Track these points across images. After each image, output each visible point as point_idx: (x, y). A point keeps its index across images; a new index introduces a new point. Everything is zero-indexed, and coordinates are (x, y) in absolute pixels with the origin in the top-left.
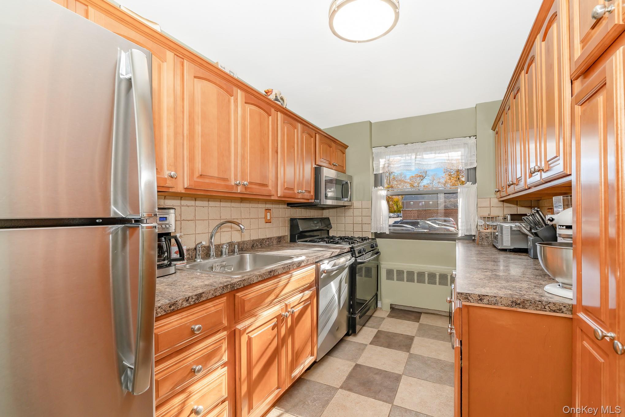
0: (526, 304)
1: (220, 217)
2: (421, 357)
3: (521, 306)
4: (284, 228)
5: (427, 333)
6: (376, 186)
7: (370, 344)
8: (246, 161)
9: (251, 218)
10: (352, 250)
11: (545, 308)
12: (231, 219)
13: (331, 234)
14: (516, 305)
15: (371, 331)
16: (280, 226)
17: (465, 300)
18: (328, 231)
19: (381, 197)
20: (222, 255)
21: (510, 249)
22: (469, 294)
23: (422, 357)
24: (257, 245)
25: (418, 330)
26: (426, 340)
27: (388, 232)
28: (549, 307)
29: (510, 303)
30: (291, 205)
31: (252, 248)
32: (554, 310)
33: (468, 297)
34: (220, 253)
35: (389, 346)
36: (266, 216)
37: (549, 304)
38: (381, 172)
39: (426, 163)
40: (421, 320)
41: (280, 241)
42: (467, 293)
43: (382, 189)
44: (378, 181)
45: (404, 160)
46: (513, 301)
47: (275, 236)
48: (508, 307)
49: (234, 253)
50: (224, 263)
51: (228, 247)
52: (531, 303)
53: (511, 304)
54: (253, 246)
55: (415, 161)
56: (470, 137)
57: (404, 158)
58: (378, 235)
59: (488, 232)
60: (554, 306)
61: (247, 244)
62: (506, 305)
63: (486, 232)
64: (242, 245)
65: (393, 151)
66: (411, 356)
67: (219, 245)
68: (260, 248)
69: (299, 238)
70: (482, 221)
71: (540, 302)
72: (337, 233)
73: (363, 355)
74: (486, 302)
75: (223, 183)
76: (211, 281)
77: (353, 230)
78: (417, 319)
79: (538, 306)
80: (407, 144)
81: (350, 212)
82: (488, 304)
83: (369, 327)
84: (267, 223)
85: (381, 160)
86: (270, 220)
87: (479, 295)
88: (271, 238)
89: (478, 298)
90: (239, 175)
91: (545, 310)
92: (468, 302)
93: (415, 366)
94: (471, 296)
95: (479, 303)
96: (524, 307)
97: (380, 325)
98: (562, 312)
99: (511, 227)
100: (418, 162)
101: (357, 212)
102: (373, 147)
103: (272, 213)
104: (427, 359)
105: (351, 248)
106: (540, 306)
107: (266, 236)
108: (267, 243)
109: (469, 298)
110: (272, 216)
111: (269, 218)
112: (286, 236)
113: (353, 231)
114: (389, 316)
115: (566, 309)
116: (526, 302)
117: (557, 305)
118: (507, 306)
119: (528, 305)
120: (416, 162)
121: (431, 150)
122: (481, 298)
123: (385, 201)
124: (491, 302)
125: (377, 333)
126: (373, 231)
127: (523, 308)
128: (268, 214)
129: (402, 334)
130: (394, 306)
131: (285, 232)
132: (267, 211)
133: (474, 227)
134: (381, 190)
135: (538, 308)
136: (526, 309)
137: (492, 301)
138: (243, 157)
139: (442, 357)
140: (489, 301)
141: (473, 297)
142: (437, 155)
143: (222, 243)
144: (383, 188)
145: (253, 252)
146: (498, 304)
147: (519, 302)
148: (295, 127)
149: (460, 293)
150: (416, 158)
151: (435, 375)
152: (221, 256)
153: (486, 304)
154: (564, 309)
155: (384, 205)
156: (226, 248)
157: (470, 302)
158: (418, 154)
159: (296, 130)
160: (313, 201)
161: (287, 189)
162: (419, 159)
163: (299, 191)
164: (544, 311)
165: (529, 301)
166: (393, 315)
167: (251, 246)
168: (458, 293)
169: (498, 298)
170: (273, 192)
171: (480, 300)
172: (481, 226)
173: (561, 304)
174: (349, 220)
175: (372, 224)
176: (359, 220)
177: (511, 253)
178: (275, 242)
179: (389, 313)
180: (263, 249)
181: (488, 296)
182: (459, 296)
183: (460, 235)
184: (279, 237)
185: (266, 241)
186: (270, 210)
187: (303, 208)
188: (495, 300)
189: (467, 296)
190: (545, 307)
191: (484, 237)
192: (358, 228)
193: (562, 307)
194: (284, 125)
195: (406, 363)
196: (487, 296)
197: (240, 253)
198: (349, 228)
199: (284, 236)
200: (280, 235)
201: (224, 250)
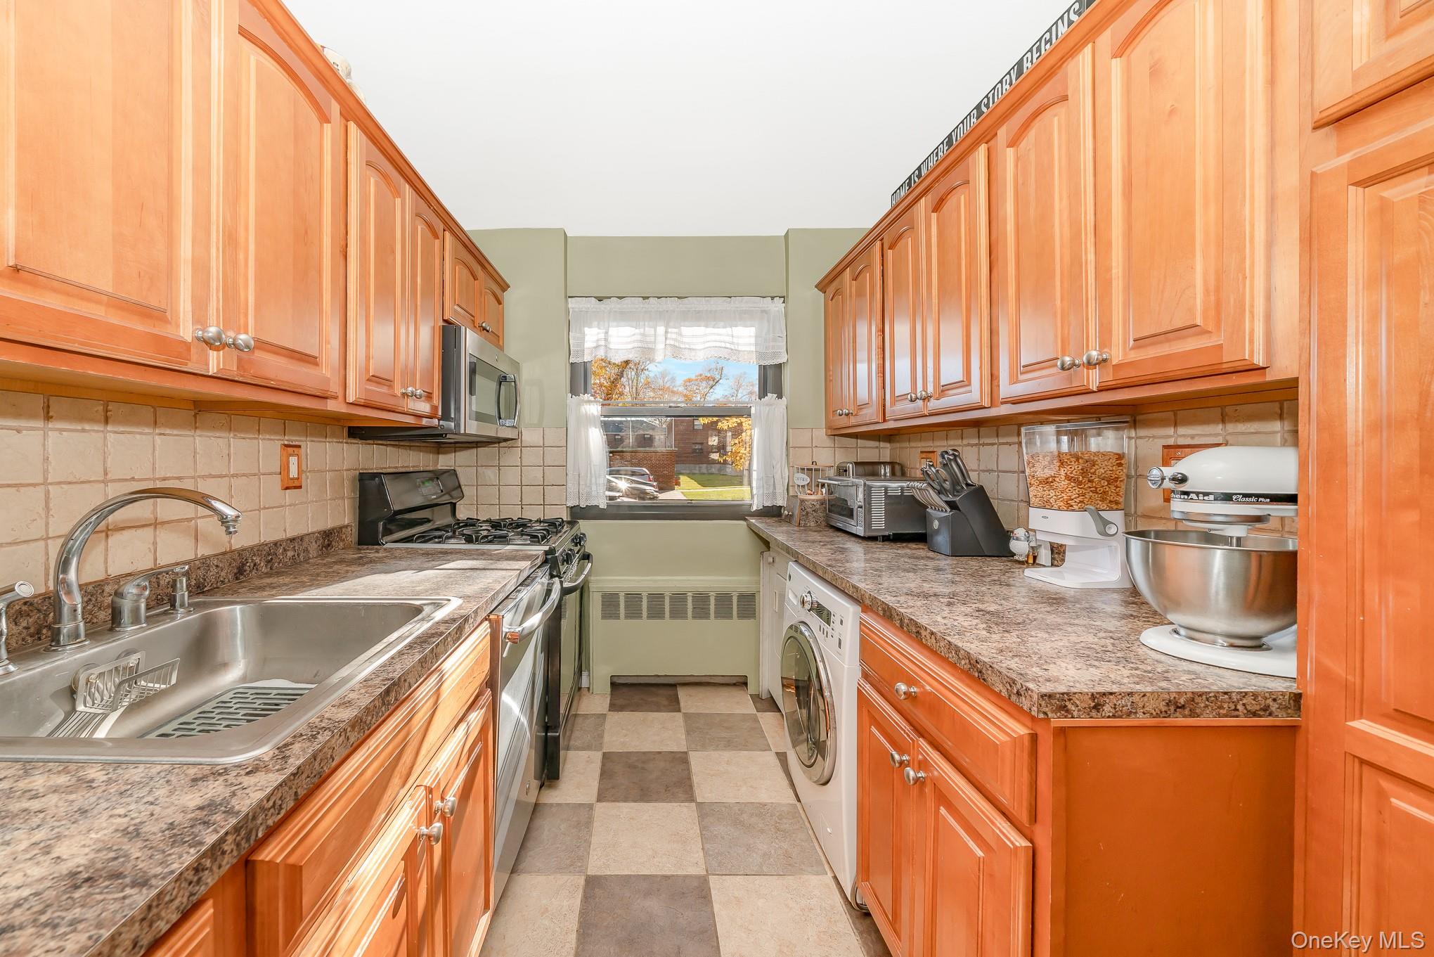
0: (1197, 704)
1: (106, 474)
2: (724, 809)
3: (1187, 712)
4: (340, 501)
5: (708, 736)
6: (574, 391)
7: (599, 800)
8: (241, 256)
9: (233, 476)
10: (549, 557)
11: (1236, 710)
12: (154, 480)
13: (462, 514)
14: (1175, 710)
15: (587, 761)
16: (329, 497)
17: (1058, 714)
18: (454, 505)
19: (589, 420)
20: (119, 625)
21: (883, 536)
22: (1067, 694)
23: (725, 807)
24: (255, 565)
25: (688, 733)
26: (715, 754)
27: (603, 505)
28: (1244, 705)
29: (1163, 707)
30: (359, 433)
31: (237, 579)
32: (1255, 712)
33: (1067, 703)
34: (104, 615)
35: (644, 795)
36: (285, 467)
37: (1244, 697)
38: (587, 358)
39: (687, 346)
40: (682, 704)
41: (329, 545)
42: (1063, 694)
43: (592, 402)
44: (579, 378)
45: (641, 334)
46: (1170, 701)
47: (315, 530)
48: (1160, 717)
49: (173, 606)
50: (132, 661)
51: (147, 593)
52: (1207, 699)
53: (1166, 708)
54: (240, 571)
55: (666, 339)
56: (773, 298)
57: (642, 330)
58: (578, 514)
59: (817, 500)
60: (1254, 702)
61: (217, 566)
62: (1154, 713)
63: (813, 500)
64: (201, 573)
65: (616, 312)
66: (705, 811)
67: (99, 585)
68: (269, 575)
69: (388, 532)
70: (805, 476)
71: (1226, 696)
72: (477, 510)
73: (594, 840)
74: (1110, 712)
75: (138, 326)
76: (104, 828)
77: (521, 501)
78: (675, 705)
79: (1221, 707)
80: (648, 298)
81: (511, 457)
82: (1114, 716)
83: (578, 749)
84: (287, 488)
85: (587, 330)
86: (298, 479)
87: (1093, 694)
88: (301, 538)
89: (1090, 702)
90: (215, 303)
91: (1236, 713)
92: (1066, 717)
93: (723, 838)
94: (1074, 698)
95: (1091, 717)
96: (1193, 714)
97: (602, 737)
98: (1270, 714)
99: (886, 489)
100: (672, 342)
101: (530, 457)
102: (570, 297)
103: (303, 457)
104: (739, 810)
105: (546, 553)
106: (1226, 706)
107: (285, 531)
108: (290, 554)
109: (1070, 706)
110: (304, 468)
111: (293, 472)
112: (346, 527)
113: (522, 505)
114: (614, 707)
115: (1277, 706)
116: (1198, 699)
117: (1260, 698)
118: (1158, 716)
119: (1203, 705)
120: (668, 342)
121: (698, 318)
122: (1097, 702)
123: (597, 430)
124: (1121, 711)
125: (603, 765)
126: (570, 504)
127: (1190, 716)
128: (293, 460)
129: (660, 753)
130: (616, 680)
131: (342, 514)
132: (291, 450)
133: (781, 490)
134: (589, 402)
135: (1221, 711)
136: (1198, 716)
137: (1123, 707)
138: (231, 240)
139: (763, 797)
140: (1115, 708)
141: (1078, 702)
142: (710, 330)
143: (114, 571)
144: (592, 398)
145: (250, 597)
146: (1136, 713)
147: (1182, 701)
148: (398, 193)
149: (1046, 695)
150: (666, 332)
151: (773, 851)
152: (111, 630)
153: (1109, 717)
154: (1274, 707)
155: (596, 440)
156: (140, 595)
157: (1072, 717)
158: (672, 324)
159: (398, 201)
160: (435, 422)
161: (376, 379)
162: (674, 336)
163: (410, 389)
164: (1234, 717)
165: (1204, 697)
166: (620, 702)
167: (235, 571)
168: (1042, 696)
169: (1136, 698)
170: (335, 388)
171: (1095, 707)
172: (803, 486)
173: (1267, 695)
174: (511, 476)
175: (569, 485)
176: (535, 475)
177: (886, 543)
178: (313, 549)
179: (609, 699)
180: (282, 580)
181: (1115, 693)
182: (1043, 703)
183: (754, 508)
184: (325, 532)
185: (285, 550)
186: (299, 447)
187: (392, 443)
188: (1129, 704)
189: (1063, 700)
190: (1236, 706)
191: (809, 510)
192: (532, 495)
193: (1269, 702)
194: (368, 173)
195: (701, 834)
196: (1111, 694)
197: (197, 606)
198: (511, 495)
199: (341, 528)
200: (330, 524)
201: (126, 606)
